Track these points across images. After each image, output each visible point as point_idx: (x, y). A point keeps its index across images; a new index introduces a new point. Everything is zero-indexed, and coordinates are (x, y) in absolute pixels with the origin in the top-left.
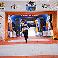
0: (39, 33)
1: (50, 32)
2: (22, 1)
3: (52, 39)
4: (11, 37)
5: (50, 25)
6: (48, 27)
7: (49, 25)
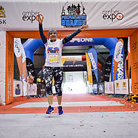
0: (96, 85)
1: (124, 84)
2: (51, 3)
3: (129, 100)
4: (23, 96)
5: (124, 66)
6: (118, 70)
7: (120, 66)
